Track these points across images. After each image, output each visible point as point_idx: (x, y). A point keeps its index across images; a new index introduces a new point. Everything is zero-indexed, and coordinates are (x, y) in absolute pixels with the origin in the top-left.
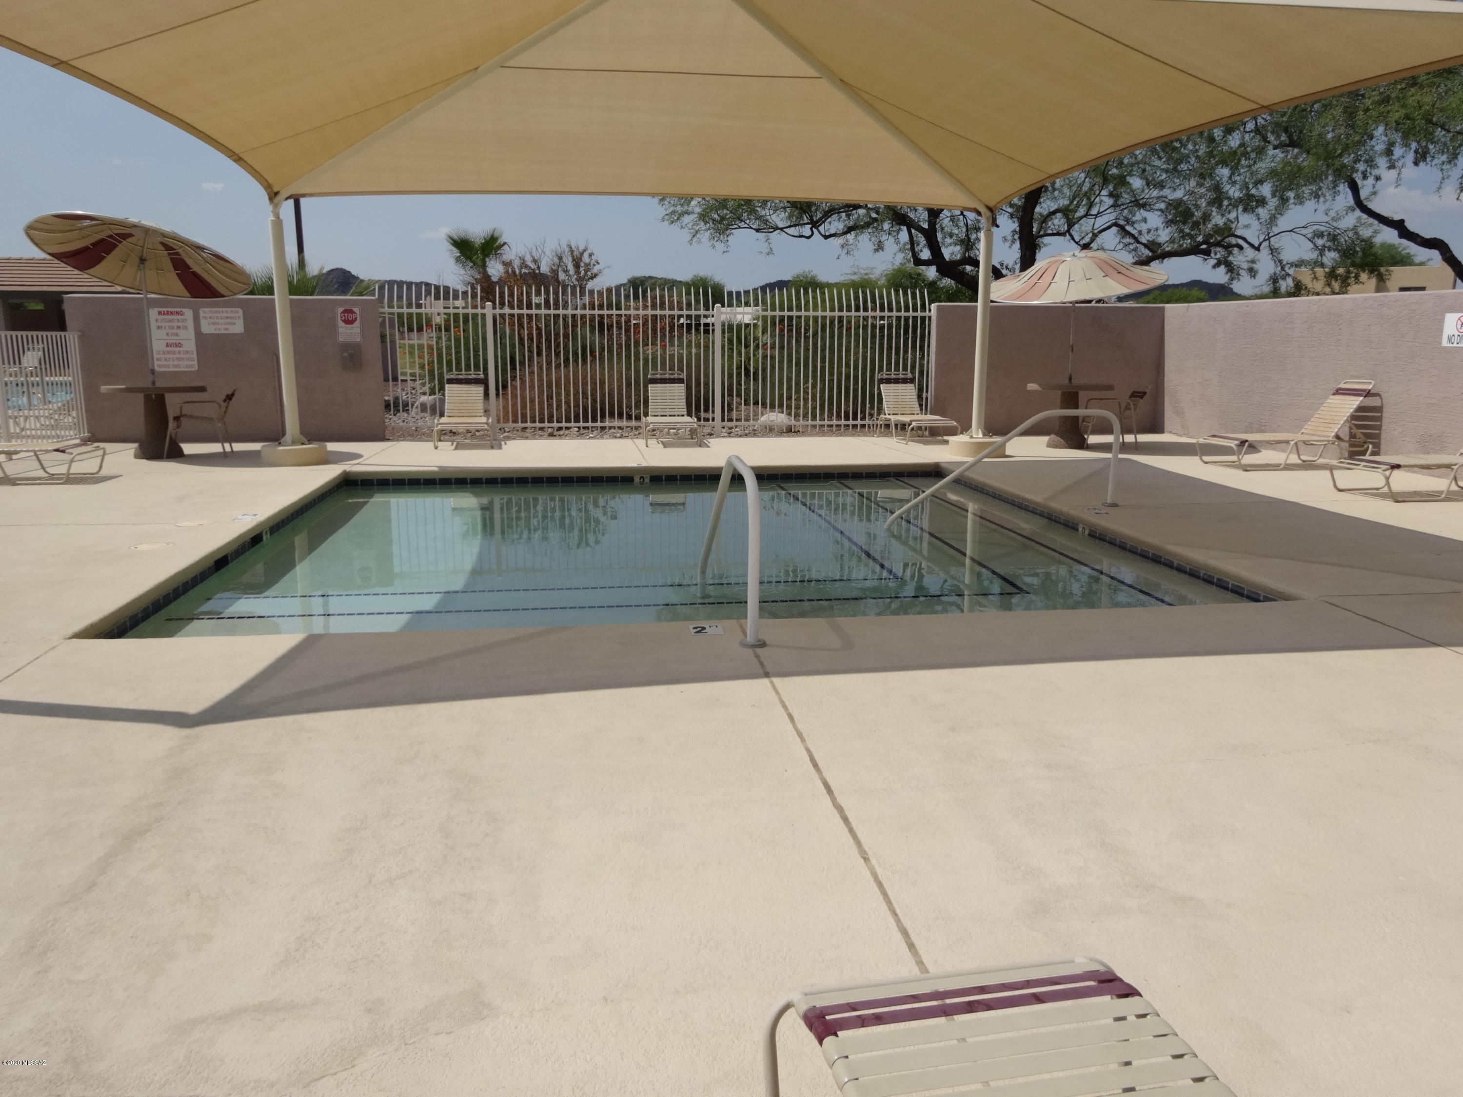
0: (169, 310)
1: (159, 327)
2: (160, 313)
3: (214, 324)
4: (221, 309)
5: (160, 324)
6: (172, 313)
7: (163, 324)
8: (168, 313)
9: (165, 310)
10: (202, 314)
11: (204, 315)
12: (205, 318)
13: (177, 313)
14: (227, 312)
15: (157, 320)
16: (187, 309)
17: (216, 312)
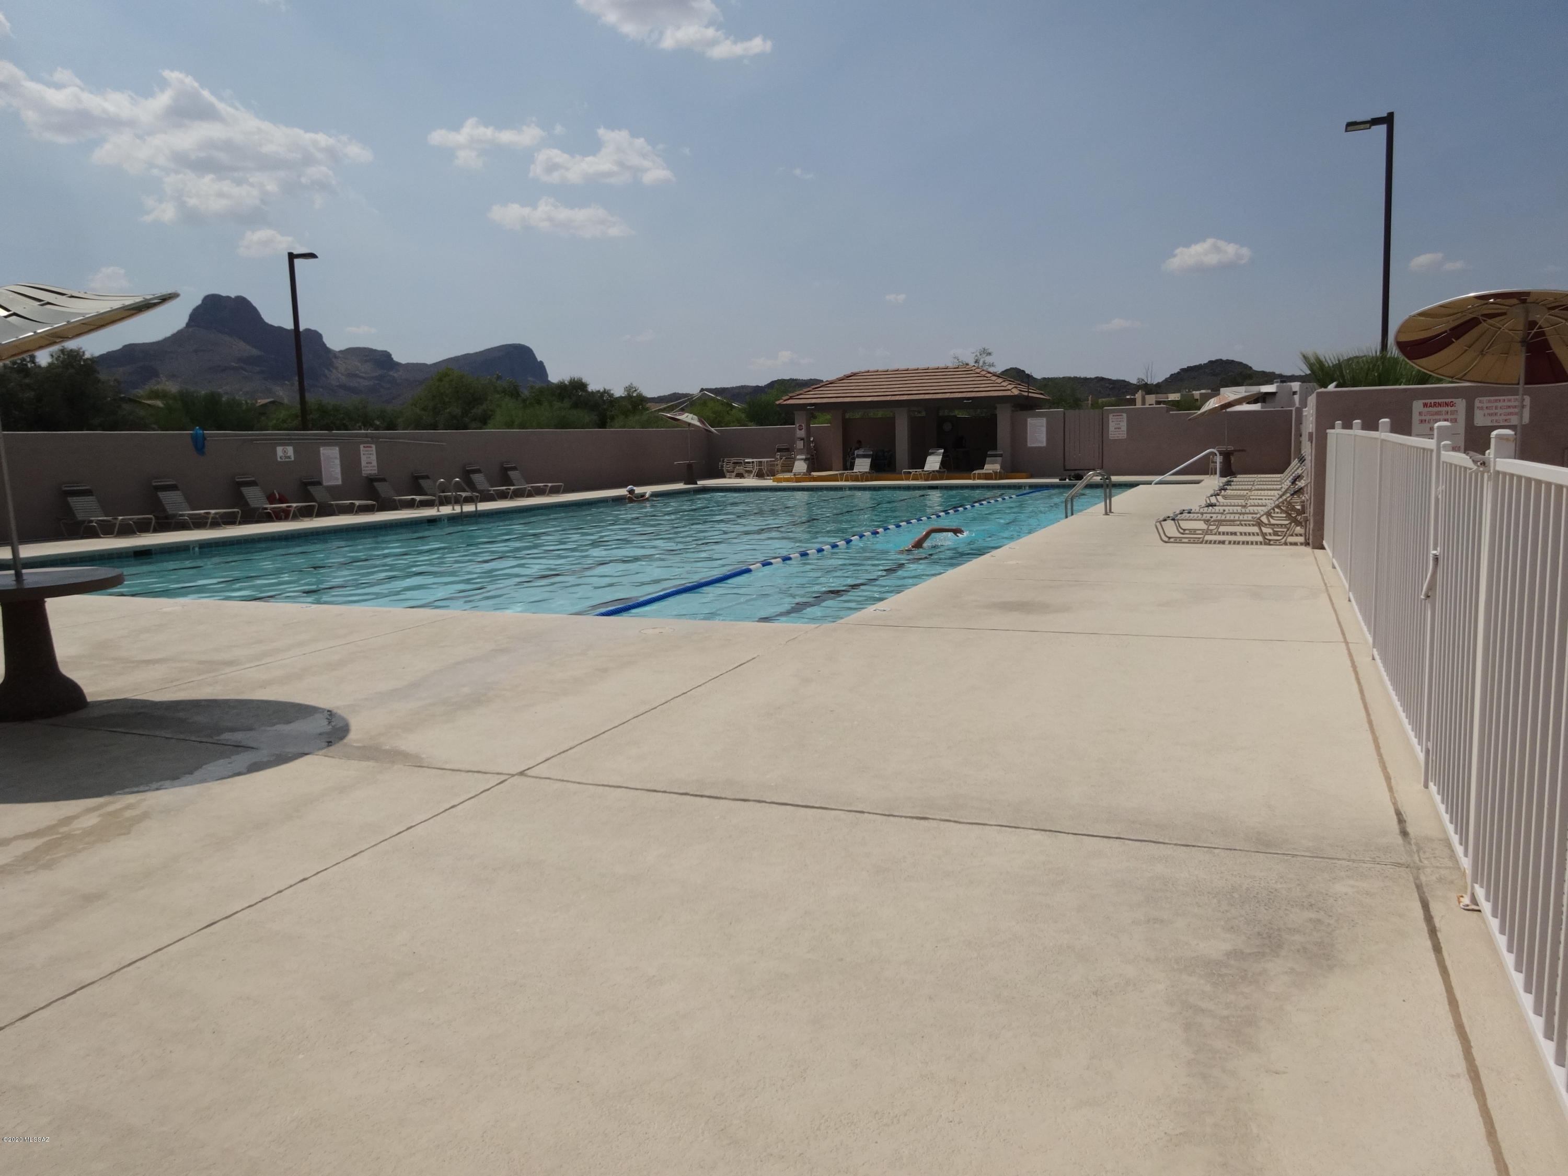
0: (1437, 401)
1: (1422, 421)
2: (1425, 405)
3: (1490, 415)
4: (1502, 398)
5: (1423, 418)
6: (1440, 405)
7: (1427, 418)
8: (1435, 404)
9: (1433, 401)
10: (1477, 403)
11: (1480, 405)
12: (1481, 408)
13: (1447, 404)
14: (1509, 400)
15: (1420, 414)
16: (1460, 400)
17: (1496, 401)
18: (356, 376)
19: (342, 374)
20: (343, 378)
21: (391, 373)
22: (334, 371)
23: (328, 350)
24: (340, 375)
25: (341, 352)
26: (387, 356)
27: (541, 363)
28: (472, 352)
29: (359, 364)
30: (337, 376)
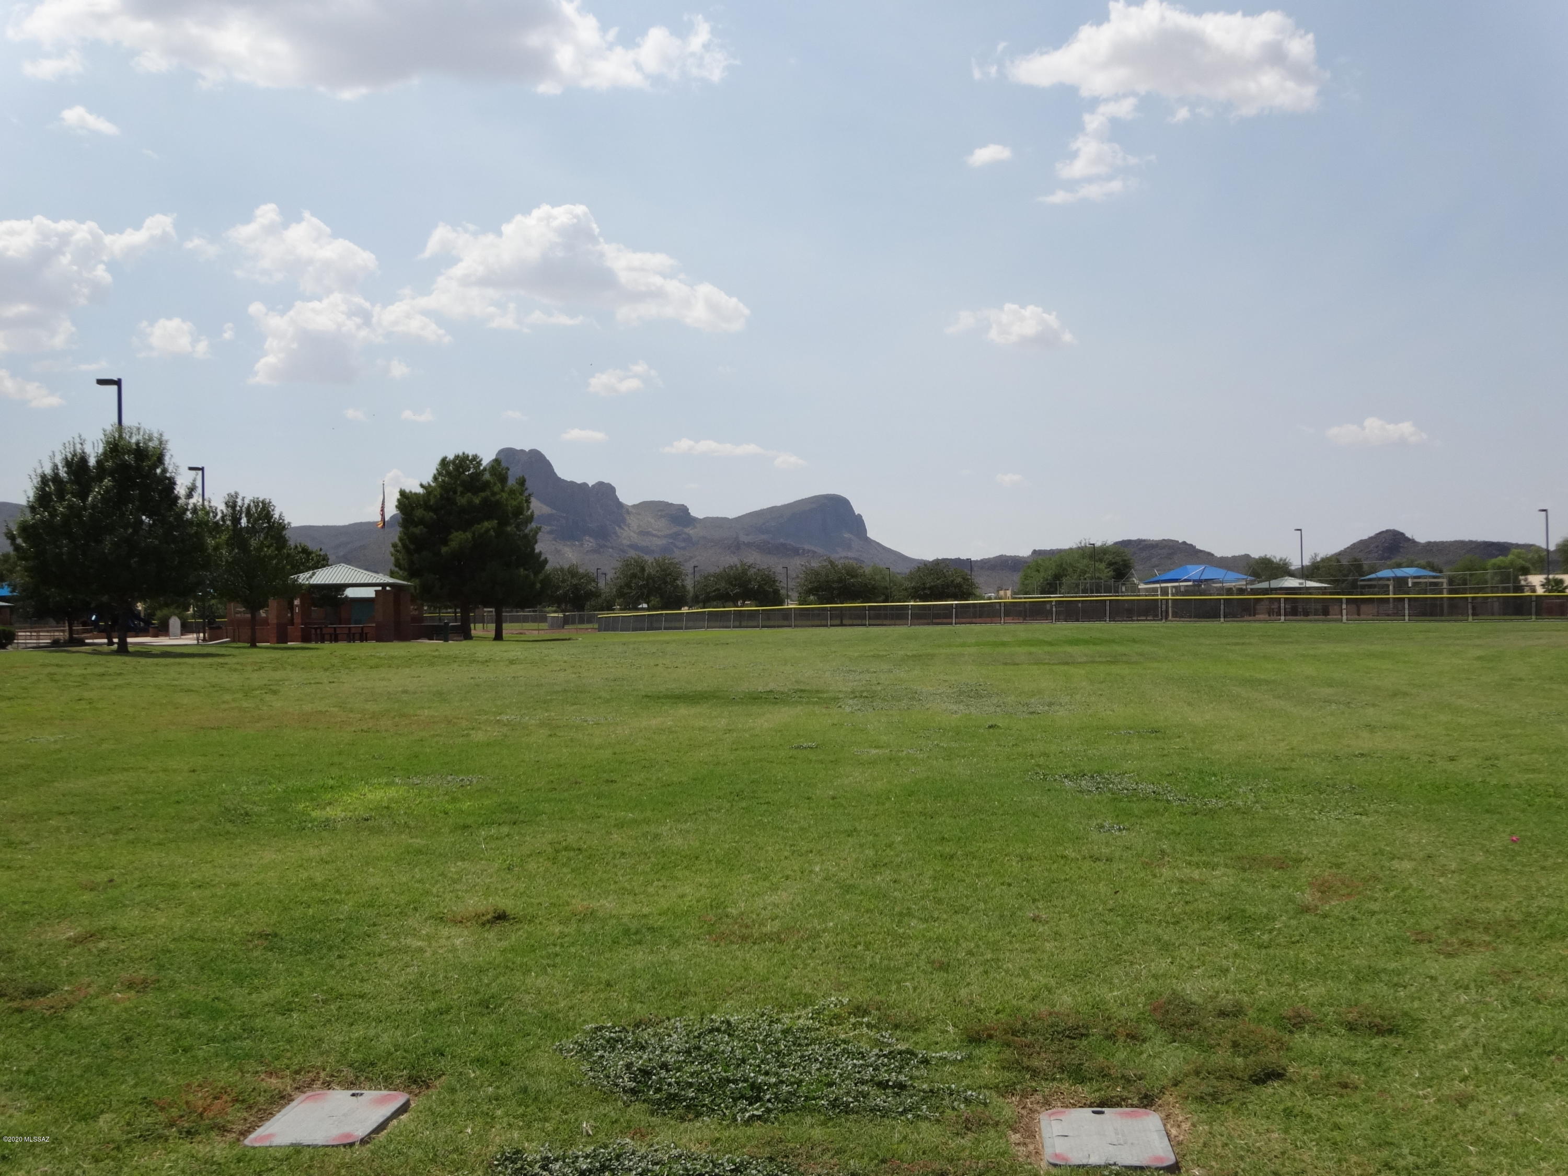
18: (648, 534)
19: (634, 532)
20: (635, 536)
21: (687, 530)
22: (626, 528)
23: (620, 505)
24: (632, 534)
25: (634, 506)
26: (684, 510)
27: (860, 516)
28: (779, 504)
29: (653, 521)
30: (628, 535)
